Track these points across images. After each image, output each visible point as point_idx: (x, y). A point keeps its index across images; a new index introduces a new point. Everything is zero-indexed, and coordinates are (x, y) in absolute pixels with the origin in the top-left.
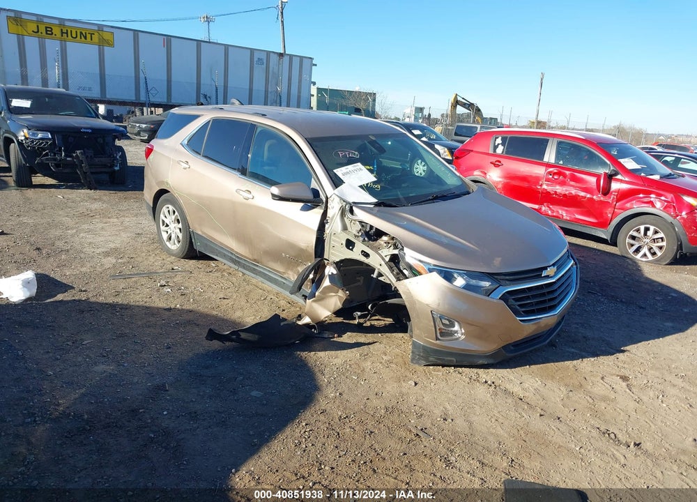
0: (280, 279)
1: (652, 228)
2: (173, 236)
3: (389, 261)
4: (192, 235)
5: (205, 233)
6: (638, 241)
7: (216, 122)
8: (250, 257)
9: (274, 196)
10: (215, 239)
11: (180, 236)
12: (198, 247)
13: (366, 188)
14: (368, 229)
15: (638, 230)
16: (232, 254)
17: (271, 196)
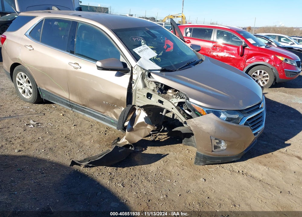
0: (101, 116)
1: (263, 71)
2: (26, 91)
3: (177, 106)
4: (39, 90)
5: (47, 89)
6: (256, 77)
7: (47, 20)
8: (80, 103)
9: (98, 67)
10: (55, 93)
11: (31, 90)
12: (44, 97)
13: (153, 60)
14: (160, 87)
15: (257, 73)
16: (67, 101)
17: (97, 67)
